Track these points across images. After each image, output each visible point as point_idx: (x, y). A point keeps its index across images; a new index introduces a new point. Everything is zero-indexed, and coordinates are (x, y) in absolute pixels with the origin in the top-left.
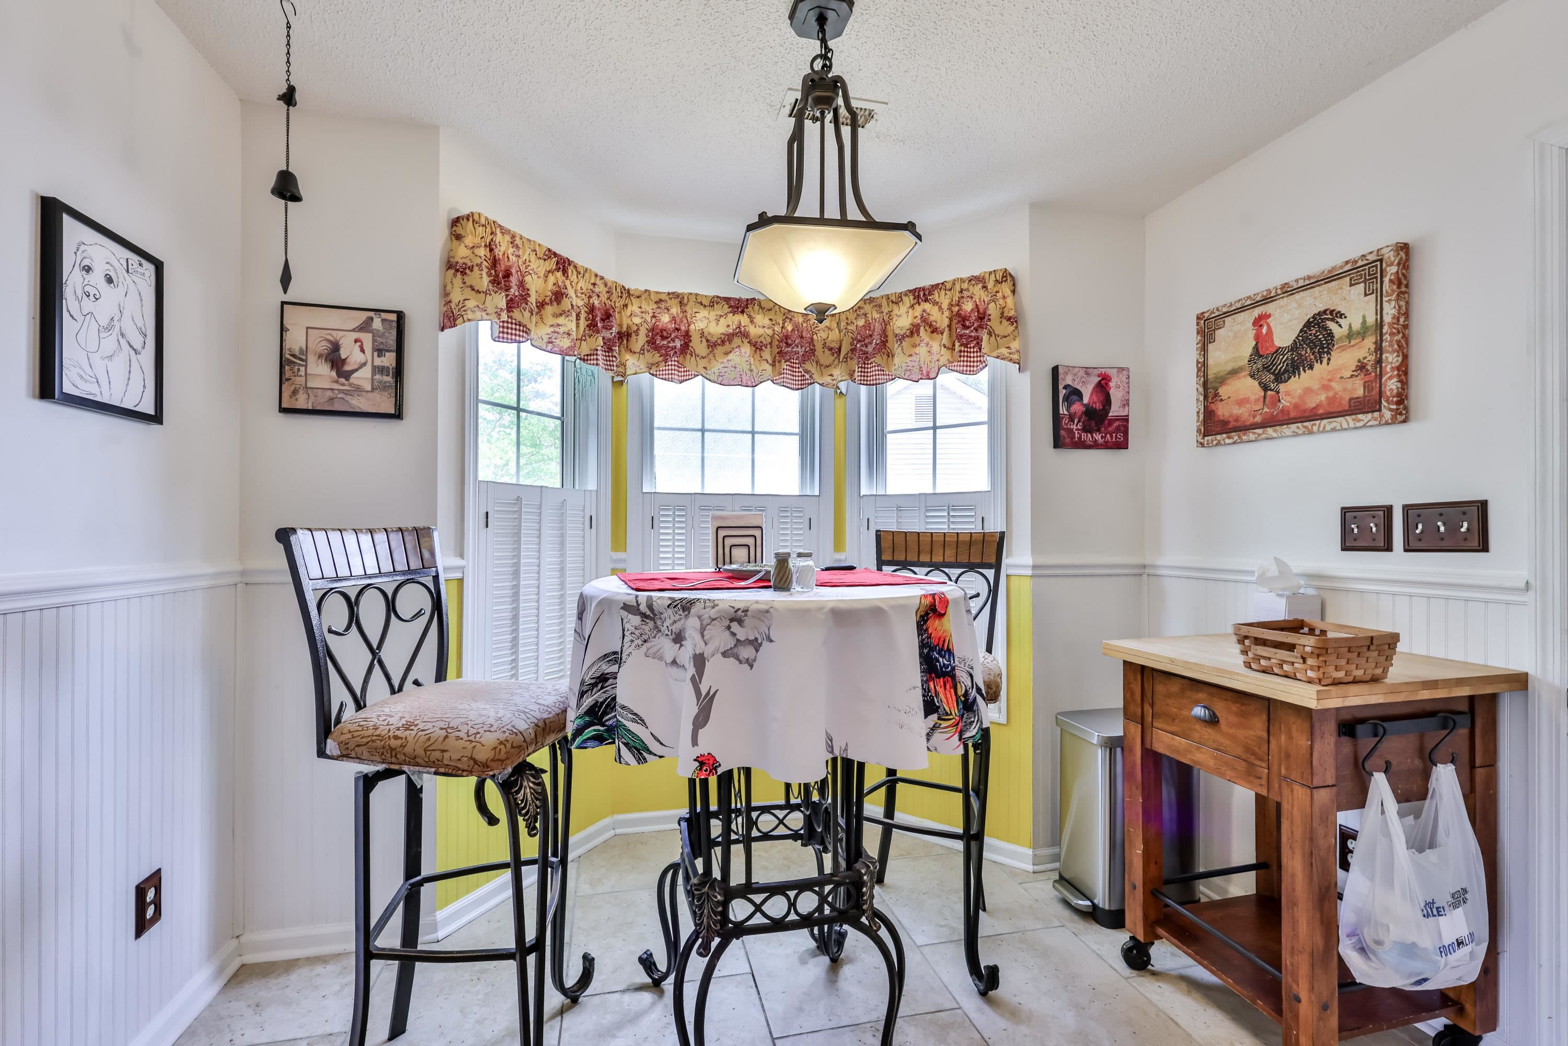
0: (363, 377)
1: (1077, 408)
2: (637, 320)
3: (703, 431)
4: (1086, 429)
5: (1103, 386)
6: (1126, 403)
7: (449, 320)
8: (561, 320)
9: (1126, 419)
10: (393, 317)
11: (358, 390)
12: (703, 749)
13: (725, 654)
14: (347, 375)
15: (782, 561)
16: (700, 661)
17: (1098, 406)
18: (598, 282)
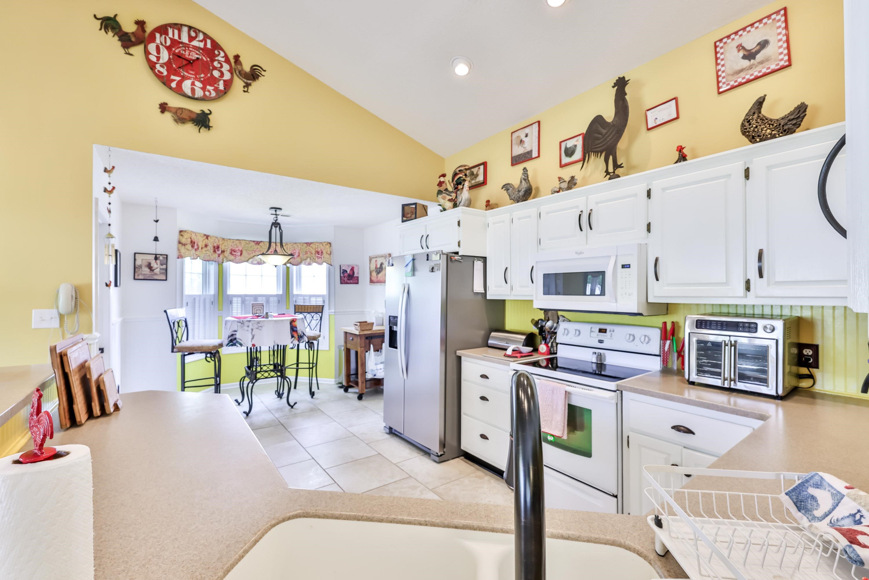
0: (157, 271)
1: (346, 275)
2: (226, 247)
3: (246, 275)
4: (348, 280)
5: (352, 269)
6: (358, 273)
7: (180, 257)
8: (207, 252)
9: (358, 277)
10: (165, 256)
11: (156, 274)
12: (253, 343)
13: (257, 328)
14: (153, 271)
15: (267, 313)
16: (252, 330)
17: (351, 274)
18: (216, 239)
